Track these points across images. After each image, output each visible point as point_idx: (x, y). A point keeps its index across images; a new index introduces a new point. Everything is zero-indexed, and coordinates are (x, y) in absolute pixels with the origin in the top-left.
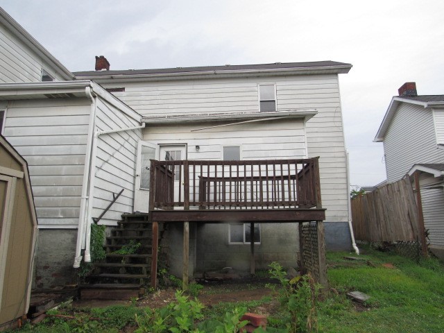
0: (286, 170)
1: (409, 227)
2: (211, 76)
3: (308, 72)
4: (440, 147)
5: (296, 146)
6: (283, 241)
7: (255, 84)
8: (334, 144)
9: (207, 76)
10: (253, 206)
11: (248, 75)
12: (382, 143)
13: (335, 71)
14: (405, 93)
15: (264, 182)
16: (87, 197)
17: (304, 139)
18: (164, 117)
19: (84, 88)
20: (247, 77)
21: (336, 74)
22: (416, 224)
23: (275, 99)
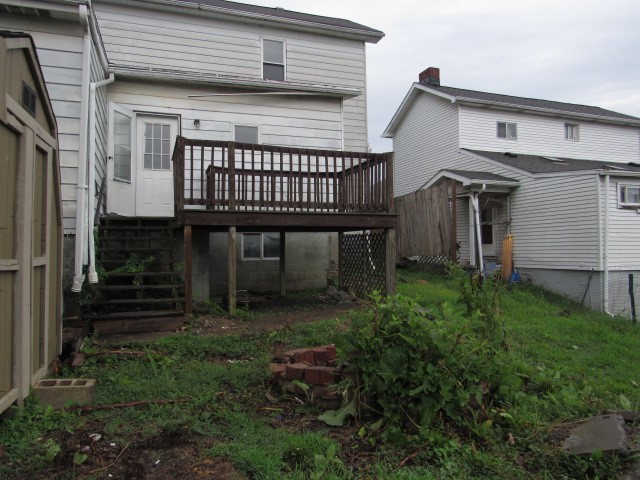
0: (323, 165)
1: (439, 240)
2: (191, 12)
3: (330, 33)
4: (462, 151)
5: (331, 135)
6: (311, 255)
7: (256, 37)
8: (356, 137)
9: (185, 11)
10: (310, 207)
11: (248, 20)
12: (391, 140)
13: (364, 37)
14: (427, 80)
15: (305, 180)
16: (86, 186)
17: (340, 126)
18: (147, 69)
19: (77, 6)
20: (245, 24)
21: (363, 42)
22: (447, 235)
23: (284, 64)
